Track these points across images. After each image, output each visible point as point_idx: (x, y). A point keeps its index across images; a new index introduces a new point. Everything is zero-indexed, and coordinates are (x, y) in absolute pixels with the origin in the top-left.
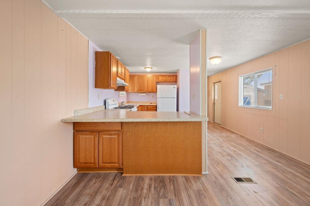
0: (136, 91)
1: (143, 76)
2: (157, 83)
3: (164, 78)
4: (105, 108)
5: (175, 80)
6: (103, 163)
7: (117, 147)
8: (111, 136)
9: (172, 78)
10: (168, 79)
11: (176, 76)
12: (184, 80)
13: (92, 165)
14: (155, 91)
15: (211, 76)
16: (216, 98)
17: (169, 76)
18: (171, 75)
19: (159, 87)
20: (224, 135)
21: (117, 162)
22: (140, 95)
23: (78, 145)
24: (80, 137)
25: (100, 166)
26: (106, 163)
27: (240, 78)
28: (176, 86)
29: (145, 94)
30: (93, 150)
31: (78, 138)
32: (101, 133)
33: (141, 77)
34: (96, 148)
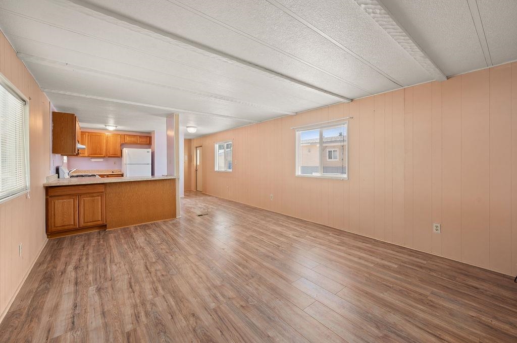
0: (86, 155)
1: (98, 134)
2: (123, 145)
3: (133, 139)
4: (59, 178)
5: (148, 142)
6: (85, 222)
7: (100, 207)
8: (94, 198)
9: (144, 140)
10: (139, 140)
11: (150, 138)
12: (160, 142)
13: (71, 227)
14: (119, 155)
15: (194, 139)
16: (198, 164)
17: (140, 137)
18: (144, 136)
19: (126, 151)
20: (202, 198)
21: (100, 219)
22: (93, 160)
23: (53, 210)
24: (56, 203)
25: (81, 226)
26: (88, 222)
27: (216, 145)
28: (150, 150)
29: (102, 160)
30: (73, 212)
31: (53, 203)
32: (82, 196)
33: (96, 135)
34: (76, 211)
